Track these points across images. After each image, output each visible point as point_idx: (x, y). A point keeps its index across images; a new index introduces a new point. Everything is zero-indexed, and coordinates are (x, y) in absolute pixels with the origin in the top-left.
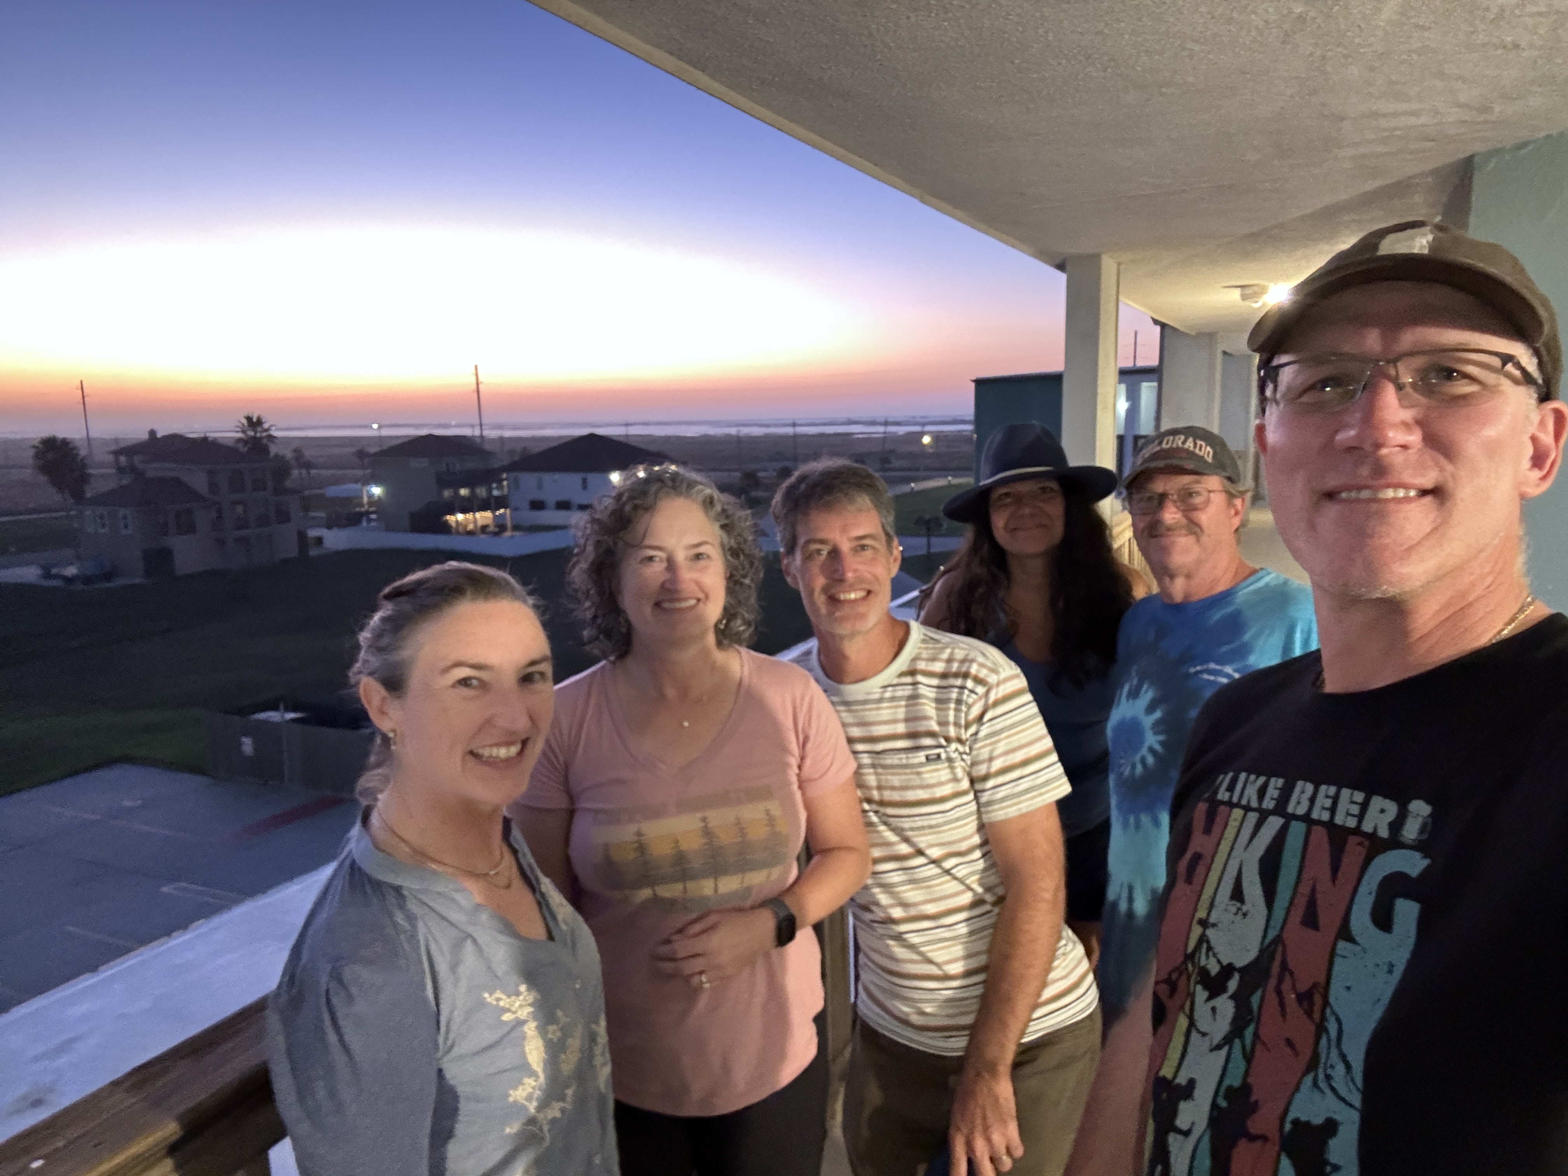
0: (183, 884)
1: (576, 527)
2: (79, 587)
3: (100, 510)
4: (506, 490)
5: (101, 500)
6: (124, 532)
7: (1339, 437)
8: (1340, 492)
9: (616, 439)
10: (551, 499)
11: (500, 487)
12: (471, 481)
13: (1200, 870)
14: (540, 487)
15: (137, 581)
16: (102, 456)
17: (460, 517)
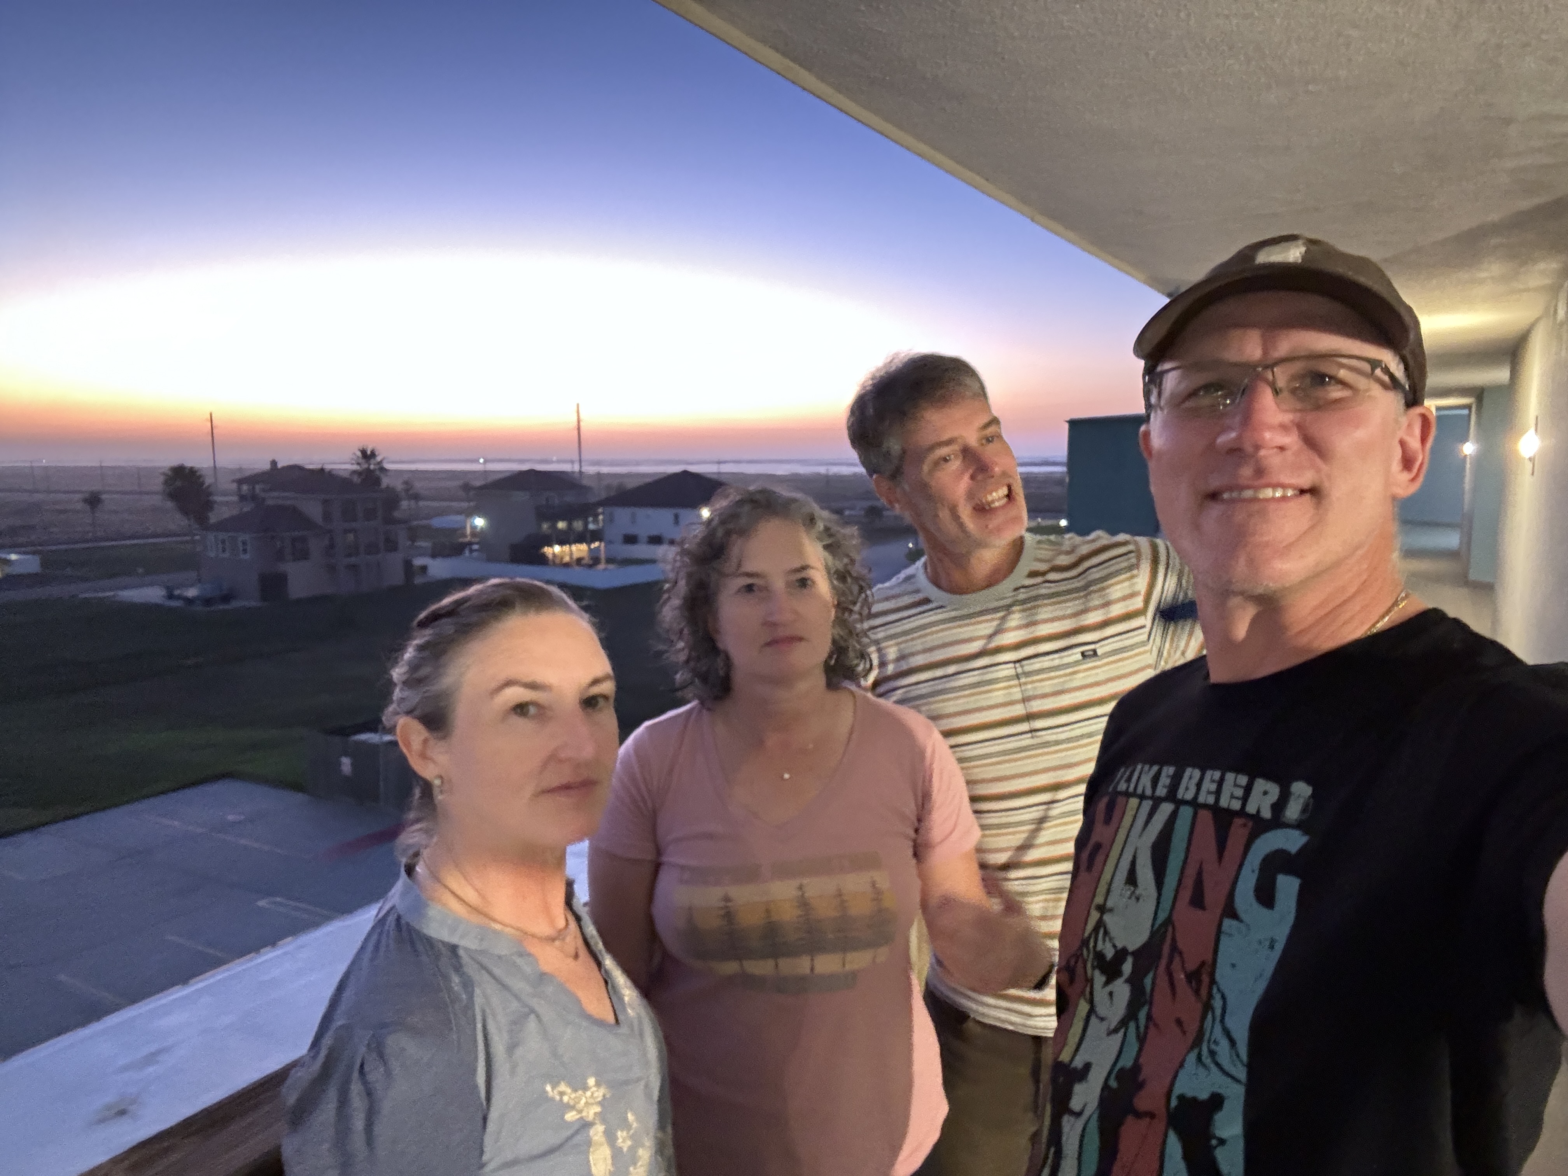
0: (278, 899)
1: (664, 561)
2: (199, 608)
3: (222, 535)
4: (601, 524)
5: (222, 526)
6: (243, 556)
7: (1221, 440)
8: (1224, 492)
9: (709, 476)
10: (643, 532)
11: (596, 521)
12: (569, 514)
13: (1100, 858)
14: (633, 521)
15: (253, 604)
16: (226, 484)
17: (557, 549)
